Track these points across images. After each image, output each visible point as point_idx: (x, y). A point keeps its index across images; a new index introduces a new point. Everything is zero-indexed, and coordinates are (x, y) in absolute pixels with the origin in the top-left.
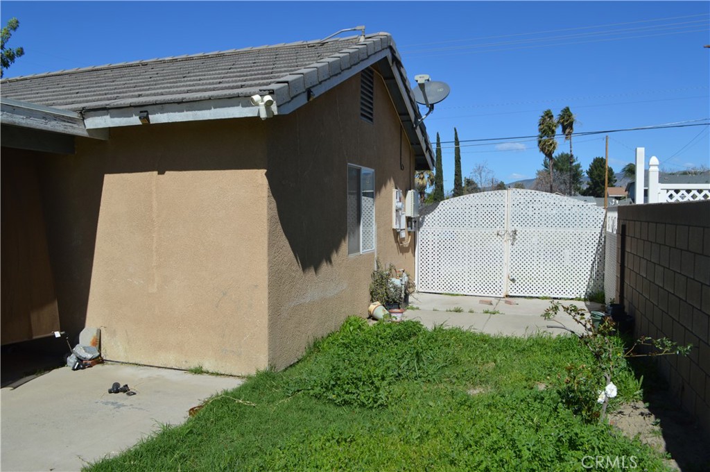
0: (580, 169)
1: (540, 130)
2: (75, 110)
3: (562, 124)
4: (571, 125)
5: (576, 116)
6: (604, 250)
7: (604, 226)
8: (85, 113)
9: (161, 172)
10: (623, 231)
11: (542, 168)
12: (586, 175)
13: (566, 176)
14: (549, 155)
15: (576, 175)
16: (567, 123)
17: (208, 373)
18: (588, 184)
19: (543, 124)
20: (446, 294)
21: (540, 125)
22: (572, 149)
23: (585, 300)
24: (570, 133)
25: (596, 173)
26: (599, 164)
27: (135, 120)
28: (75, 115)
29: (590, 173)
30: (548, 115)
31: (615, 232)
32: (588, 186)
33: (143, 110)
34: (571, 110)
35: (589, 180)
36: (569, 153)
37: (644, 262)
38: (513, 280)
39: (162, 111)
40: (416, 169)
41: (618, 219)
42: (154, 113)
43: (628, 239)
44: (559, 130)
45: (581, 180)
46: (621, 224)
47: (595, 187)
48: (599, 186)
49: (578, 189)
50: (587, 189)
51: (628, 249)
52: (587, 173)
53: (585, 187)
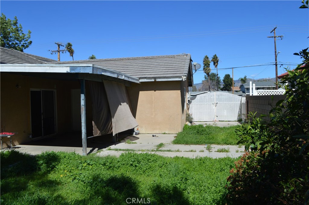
0: (220, 79)
1: (204, 64)
2: (138, 78)
3: (214, 61)
4: (217, 62)
5: (219, 58)
6: (241, 108)
7: (241, 101)
8: (140, 78)
9: (155, 91)
10: (247, 102)
11: (204, 79)
12: (222, 81)
13: (215, 83)
14: (208, 74)
15: (218, 82)
16: (216, 61)
17: (167, 134)
18: (223, 85)
19: (205, 61)
20: (199, 121)
21: (204, 61)
22: (218, 72)
23: (237, 121)
24: (217, 65)
25: (226, 80)
26: (228, 76)
27: (153, 80)
28: (138, 79)
29: (224, 81)
30: (207, 57)
31: (245, 102)
32: (223, 86)
33: (155, 78)
34: (217, 56)
35: (224, 84)
36: (216, 73)
37: (253, 108)
38: (217, 116)
39: (160, 79)
40: (189, 86)
41: (246, 99)
42: (158, 79)
43: (249, 104)
44: (212, 64)
45: (220, 84)
46: (247, 100)
47: (226, 87)
48: (228, 86)
49: (219, 88)
50: (223, 87)
51: (249, 106)
52: (223, 81)
53: (222, 87)
